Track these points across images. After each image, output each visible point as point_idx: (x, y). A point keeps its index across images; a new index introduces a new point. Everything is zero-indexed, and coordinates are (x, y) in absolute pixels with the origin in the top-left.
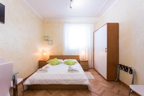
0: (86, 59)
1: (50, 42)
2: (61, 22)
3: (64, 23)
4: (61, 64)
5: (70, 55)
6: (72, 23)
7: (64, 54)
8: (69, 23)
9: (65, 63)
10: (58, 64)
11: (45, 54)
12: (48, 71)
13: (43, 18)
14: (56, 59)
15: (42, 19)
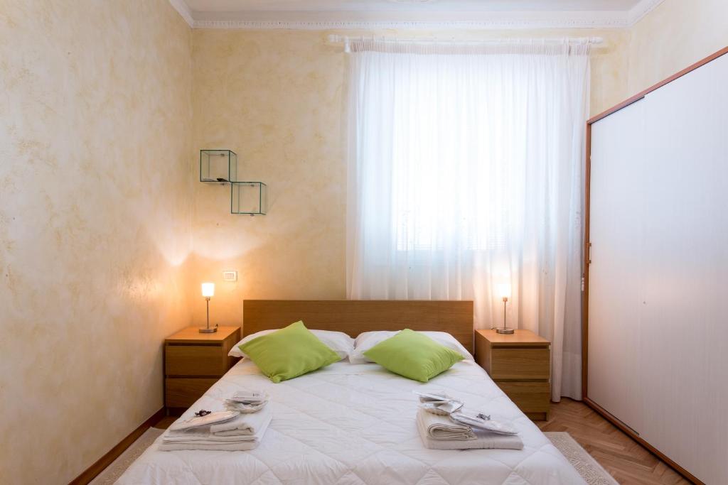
0: (521, 327)
1: (250, 199)
2: (333, 39)
3: (355, 49)
4: (342, 366)
5: (403, 295)
6: (416, 50)
7: (356, 292)
8: (398, 49)
9: (370, 360)
10: (319, 369)
11: (208, 290)
12: (259, 435)
13: (196, 14)
14: (299, 326)
15: (189, 20)
